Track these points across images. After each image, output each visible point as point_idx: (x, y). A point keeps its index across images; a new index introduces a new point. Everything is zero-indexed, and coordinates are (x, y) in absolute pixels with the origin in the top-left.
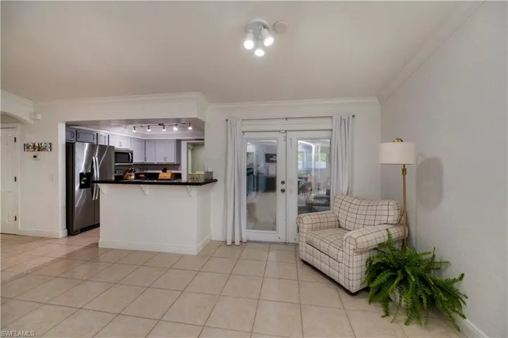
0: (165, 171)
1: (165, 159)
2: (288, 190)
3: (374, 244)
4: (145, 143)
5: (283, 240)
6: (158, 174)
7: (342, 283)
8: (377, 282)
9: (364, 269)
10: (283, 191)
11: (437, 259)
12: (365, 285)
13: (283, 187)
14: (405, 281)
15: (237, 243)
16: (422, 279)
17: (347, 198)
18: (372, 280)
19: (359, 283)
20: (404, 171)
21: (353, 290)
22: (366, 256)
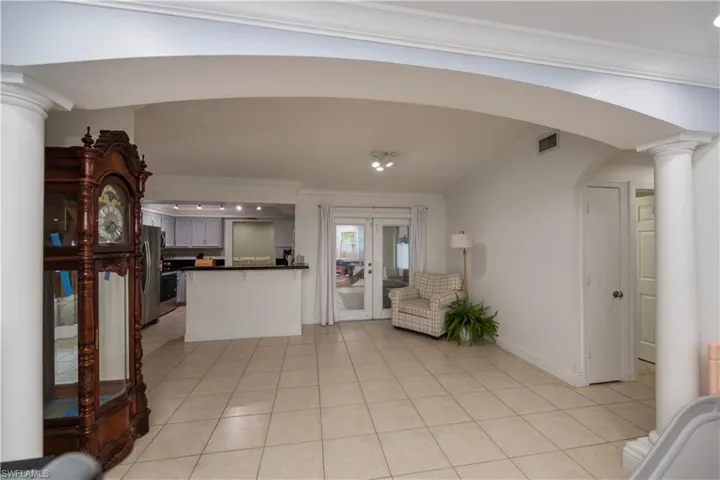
0: (200, 257)
1: (205, 242)
2: (374, 272)
3: (449, 302)
4: (174, 221)
5: (370, 317)
6: (194, 261)
7: (430, 333)
8: (451, 327)
9: (444, 320)
10: (370, 272)
11: (485, 307)
12: (444, 332)
13: (370, 268)
14: (468, 322)
15: (331, 323)
16: (479, 320)
17: (425, 275)
18: (449, 326)
19: (439, 330)
20: (465, 252)
21: (438, 335)
22: (444, 311)
